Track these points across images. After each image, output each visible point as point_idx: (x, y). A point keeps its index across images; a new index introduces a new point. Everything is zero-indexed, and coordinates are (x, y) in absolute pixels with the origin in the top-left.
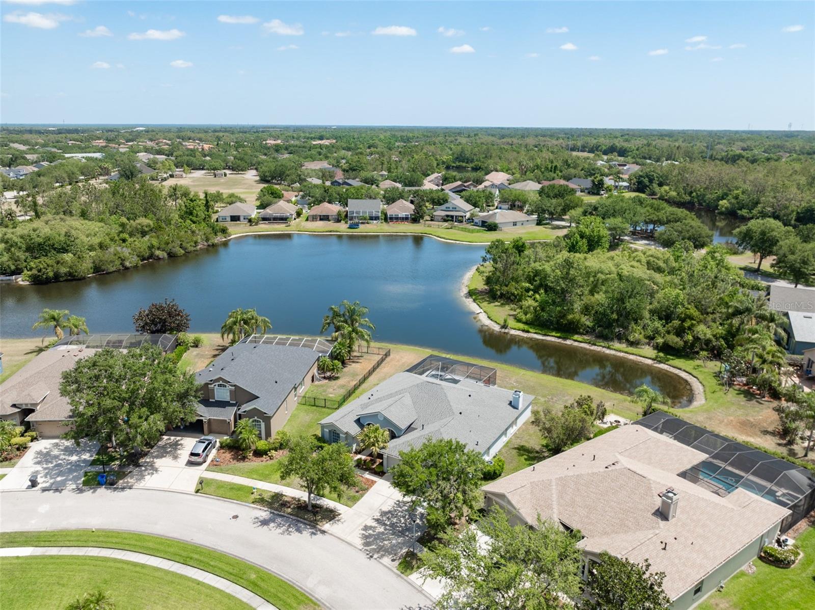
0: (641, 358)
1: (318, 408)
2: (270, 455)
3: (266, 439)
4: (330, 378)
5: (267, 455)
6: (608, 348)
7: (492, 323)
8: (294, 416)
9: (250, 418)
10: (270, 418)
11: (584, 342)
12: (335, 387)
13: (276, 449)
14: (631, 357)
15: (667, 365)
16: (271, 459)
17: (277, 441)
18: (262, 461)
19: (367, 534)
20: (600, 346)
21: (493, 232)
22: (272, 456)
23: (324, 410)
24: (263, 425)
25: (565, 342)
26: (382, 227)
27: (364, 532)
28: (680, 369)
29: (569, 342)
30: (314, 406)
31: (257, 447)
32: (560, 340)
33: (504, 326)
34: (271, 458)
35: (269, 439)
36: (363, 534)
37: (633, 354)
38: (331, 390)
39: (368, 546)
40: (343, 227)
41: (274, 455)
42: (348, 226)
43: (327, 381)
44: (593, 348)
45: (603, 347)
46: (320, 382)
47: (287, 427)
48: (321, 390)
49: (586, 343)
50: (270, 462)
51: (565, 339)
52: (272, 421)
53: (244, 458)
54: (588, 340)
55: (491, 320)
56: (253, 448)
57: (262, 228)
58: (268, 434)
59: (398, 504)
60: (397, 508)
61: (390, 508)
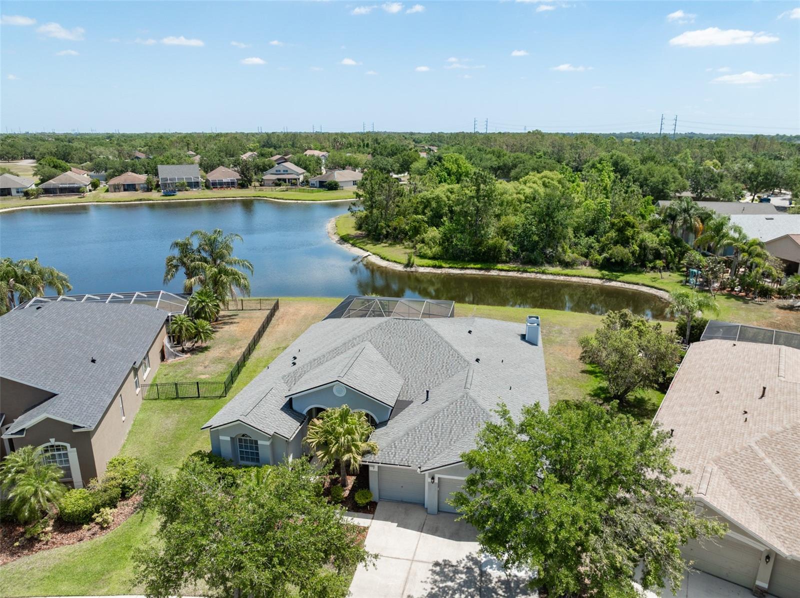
0: (586, 279)
1: (185, 402)
2: (99, 520)
3: (86, 484)
4: (192, 351)
5: (93, 520)
6: (543, 273)
7: (391, 263)
8: (139, 425)
9: (36, 445)
10: (88, 435)
11: (512, 271)
12: (207, 363)
13: (112, 504)
14: (574, 279)
15: (620, 281)
16: (102, 528)
17: (114, 483)
18: (81, 540)
20: (532, 272)
21: (334, 191)
22: (105, 521)
23: (198, 402)
24: (73, 454)
25: (489, 273)
26: (205, 193)
28: (637, 284)
29: (493, 273)
30: (177, 398)
31: (62, 510)
32: (482, 272)
33: (409, 264)
34: (104, 526)
35: (93, 482)
37: (575, 276)
38: (200, 368)
40: (156, 196)
41: (110, 518)
42: (162, 194)
43: (189, 355)
44: (525, 275)
45: (537, 273)
46: (177, 359)
47: (128, 447)
48: (181, 371)
49: (515, 271)
50: (102, 538)
51: (488, 269)
52: (94, 440)
53: (31, 543)
54: (515, 267)
55: (388, 260)
56: (54, 511)
57: (44, 201)
58: (89, 471)
59: (441, 573)
60: (442, 581)
61: (428, 587)
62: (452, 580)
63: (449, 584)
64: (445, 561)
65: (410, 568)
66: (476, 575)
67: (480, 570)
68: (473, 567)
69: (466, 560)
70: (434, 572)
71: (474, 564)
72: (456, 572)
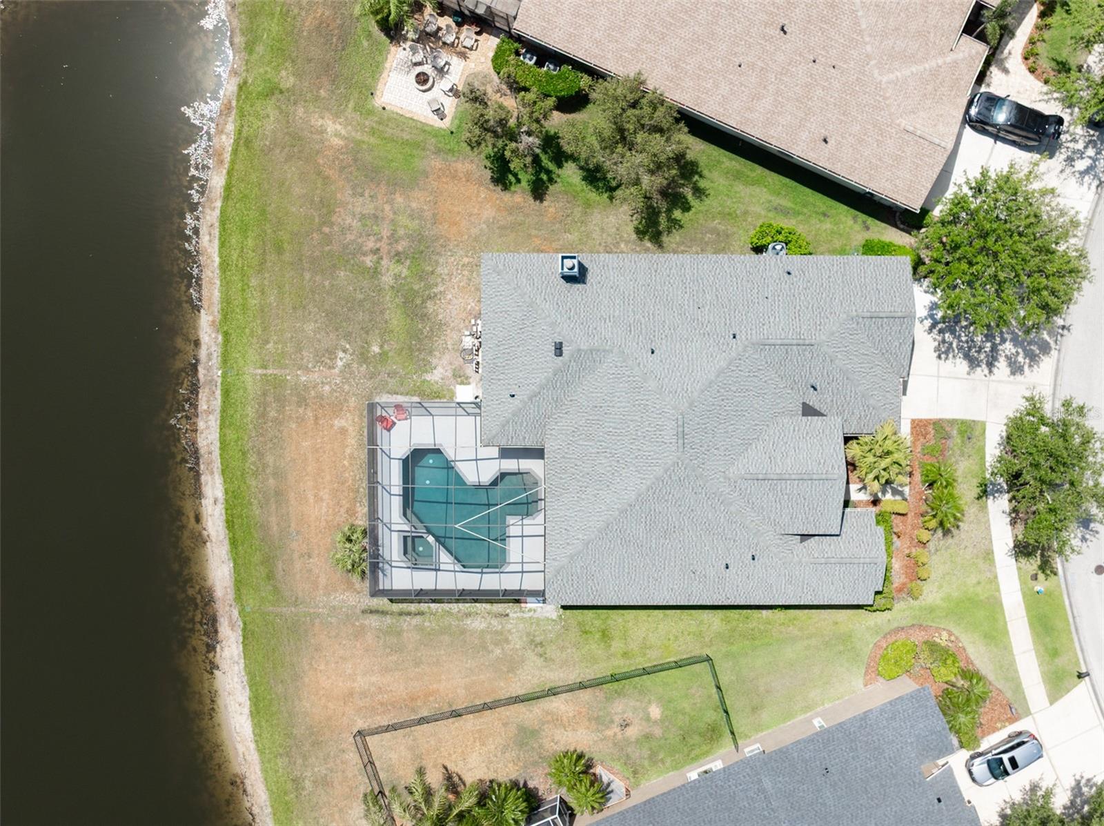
19: (1027, 361)
27: (1026, 367)
36: (1030, 366)
39: (1049, 343)
59: (947, 353)
60: (953, 351)
61: (958, 361)
62: (951, 344)
63: (954, 345)
64: (935, 351)
65: (946, 377)
66: (944, 326)
67: (940, 323)
68: (937, 328)
69: (932, 334)
70: (946, 358)
71: (935, 328)
72: (944, 341)
